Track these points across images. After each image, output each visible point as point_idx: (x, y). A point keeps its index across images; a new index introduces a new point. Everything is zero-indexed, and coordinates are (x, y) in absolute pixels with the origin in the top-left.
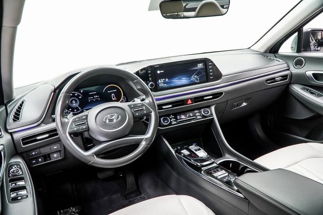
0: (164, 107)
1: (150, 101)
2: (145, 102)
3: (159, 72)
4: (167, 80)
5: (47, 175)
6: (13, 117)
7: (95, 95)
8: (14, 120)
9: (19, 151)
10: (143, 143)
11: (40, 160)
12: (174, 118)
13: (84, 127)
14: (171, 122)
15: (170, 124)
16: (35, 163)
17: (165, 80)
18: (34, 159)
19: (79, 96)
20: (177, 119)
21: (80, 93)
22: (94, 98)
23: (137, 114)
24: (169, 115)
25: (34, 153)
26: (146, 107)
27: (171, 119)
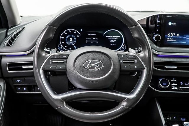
0: (166, 67)
1: (145, 55)
2: (138, 55)
3: (170, 24)
4: (178, 35)
5: (34, 104)
6: (8, 41)
7: (94, 36)
8: (8, 45)
9: (5, 75)
10: (124, 104)
11: (25, 89)
12: (176, 83)
13: (61, 67)
14: (171, 86)
15: (170, 88)
16: (19, 91)
17: (176, 35)
18: (19, 86)
19: (77, 34)
20: (179, 85)
21: (80, 32)
22: (92, 40)
23: (125, 67)
24: (170, 78)
25: (19, 81)
26: (139, 61)
27: (171, 83)
